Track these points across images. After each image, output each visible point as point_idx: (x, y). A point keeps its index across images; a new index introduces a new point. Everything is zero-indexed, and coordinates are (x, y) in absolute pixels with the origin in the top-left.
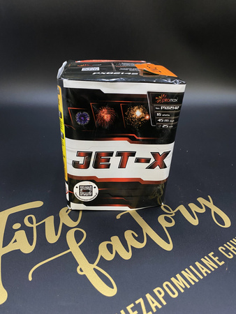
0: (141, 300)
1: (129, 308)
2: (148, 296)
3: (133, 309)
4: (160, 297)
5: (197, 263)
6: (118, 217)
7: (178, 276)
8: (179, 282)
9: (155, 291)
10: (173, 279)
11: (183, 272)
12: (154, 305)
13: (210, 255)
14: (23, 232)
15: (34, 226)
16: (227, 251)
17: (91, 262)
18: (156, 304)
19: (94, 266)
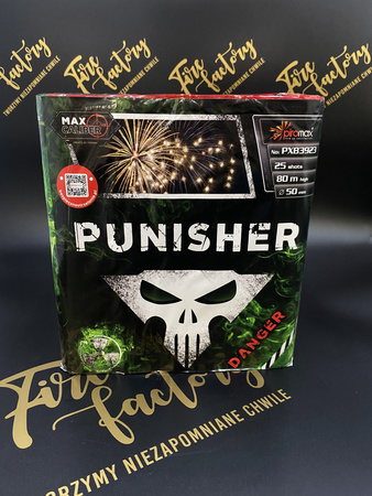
0: (155, 448)
1: (142, 454)
2: (163, 445)
3: (146, 455)
4: (174, 446)
5: (217, 420)
6: (147, 376)
7: (195, 430)
8: (195, 435)
9: (170, 441)
10: (189, 433)
11: (201, 427)
12: (166, 451)
13: (232, 413)
14: (49, 388)
15: (60, 383)
16: (251, 409)
17: (113, 415)
18: (169, 450)
19: (116, 419)
